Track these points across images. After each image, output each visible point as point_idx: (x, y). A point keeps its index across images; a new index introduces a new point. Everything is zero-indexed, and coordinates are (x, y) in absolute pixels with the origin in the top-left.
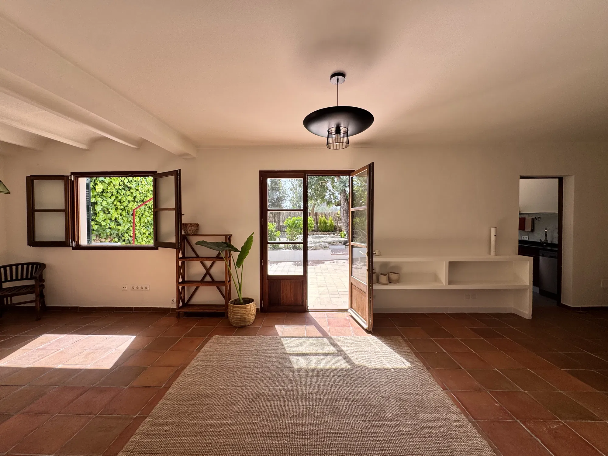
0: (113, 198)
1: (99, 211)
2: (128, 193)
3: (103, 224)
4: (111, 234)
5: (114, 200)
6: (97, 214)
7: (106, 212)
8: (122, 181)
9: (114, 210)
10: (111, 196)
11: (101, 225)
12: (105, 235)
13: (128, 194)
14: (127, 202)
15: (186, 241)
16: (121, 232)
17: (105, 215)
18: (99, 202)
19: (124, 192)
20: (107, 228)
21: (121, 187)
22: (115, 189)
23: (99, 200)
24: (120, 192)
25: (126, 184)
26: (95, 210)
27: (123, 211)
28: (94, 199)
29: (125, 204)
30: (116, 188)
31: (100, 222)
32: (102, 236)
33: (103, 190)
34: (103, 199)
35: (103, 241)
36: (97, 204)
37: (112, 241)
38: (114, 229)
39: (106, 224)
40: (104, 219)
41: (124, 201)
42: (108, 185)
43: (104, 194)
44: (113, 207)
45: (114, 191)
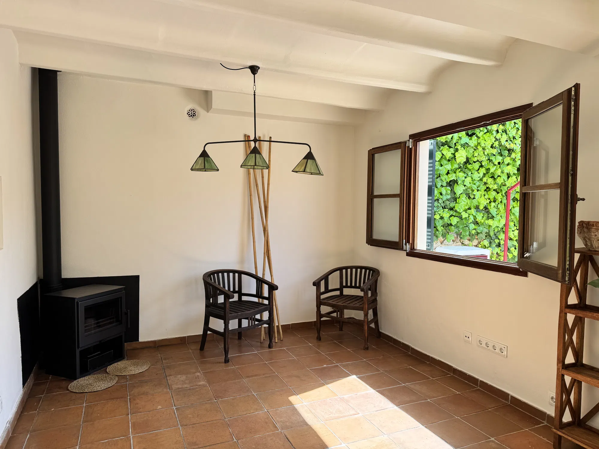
0: (482, 171)
1: (460, 195)
2: (507, 160)
3: (464, 215)
4: (478, 233)
5: (484, 174)
6: (458, 199)
7: (471, 196)
8: (496, 139)
9: (483, 192)
10: (478, 170)
11: (461, 218)
12: (468, 233)
13: (506, 163)
14: (505, 177)
15: (589, 263)
16: (494, 231)
17: (469, 201)
18: (460, 179)
19: (499, 159)
20: (469, 222)
21: (494, 151)
22: (485, 155)
23: (461, 175)
24: (494, 160)
25: (503, 144)
26: (455, 193)
27: (498, 193)
28: (454, 175)
29: (500, 181)
30: (486, 153)
31: (460, 212)
32: (463, 236)
33: (468, 159)
34: (467, 175)
35: (466, 243)
36: (457, 183)
37: (480, 246)
38: (483, 224)
39: (469, 217)
40: (467, 207)
41: (499, 176)
42: (475, 150)
43: (469, 166)
44: (481, 186)
45: (484, 159)
